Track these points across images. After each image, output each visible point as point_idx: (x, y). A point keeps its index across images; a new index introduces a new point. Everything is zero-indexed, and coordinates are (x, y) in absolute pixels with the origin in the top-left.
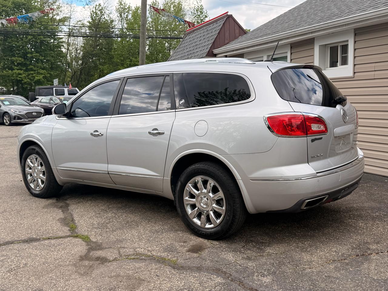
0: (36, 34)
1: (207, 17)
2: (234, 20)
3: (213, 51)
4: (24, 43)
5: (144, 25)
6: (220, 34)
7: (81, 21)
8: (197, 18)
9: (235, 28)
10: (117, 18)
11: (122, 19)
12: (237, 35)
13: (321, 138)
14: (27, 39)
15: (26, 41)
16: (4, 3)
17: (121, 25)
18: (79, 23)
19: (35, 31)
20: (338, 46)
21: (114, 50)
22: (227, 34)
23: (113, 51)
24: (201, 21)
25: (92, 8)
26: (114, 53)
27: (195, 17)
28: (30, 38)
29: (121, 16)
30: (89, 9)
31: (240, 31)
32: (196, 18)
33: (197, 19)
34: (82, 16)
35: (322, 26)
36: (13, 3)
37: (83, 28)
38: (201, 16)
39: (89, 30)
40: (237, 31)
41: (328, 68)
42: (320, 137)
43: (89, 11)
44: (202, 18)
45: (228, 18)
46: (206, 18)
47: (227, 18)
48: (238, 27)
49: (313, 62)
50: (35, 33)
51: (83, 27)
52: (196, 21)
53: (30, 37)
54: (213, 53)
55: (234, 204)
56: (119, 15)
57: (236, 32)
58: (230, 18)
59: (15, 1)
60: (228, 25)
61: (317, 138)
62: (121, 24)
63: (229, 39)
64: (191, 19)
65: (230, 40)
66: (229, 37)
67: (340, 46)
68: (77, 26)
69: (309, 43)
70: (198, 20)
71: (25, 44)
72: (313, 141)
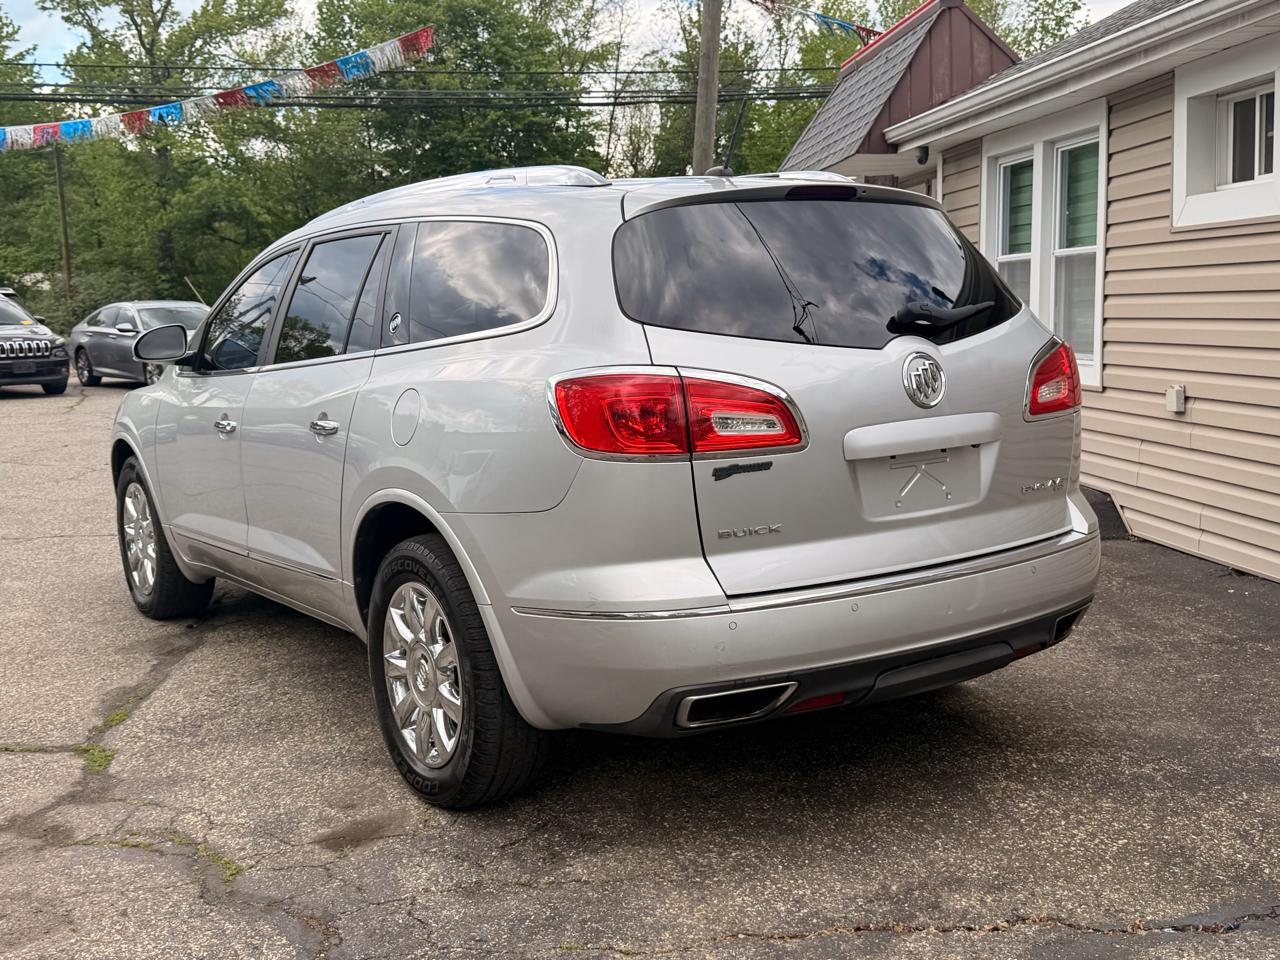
0: (511, 102)
1: (1080, 7)
2: (970, 20)
3: (883, 135)
4: (478, 133)
5: (709, 58)
6: (913, 69)
7: (657, 52)
8: (1044, 13)
9: (975, 45)
10: (766, 36)
11: (780, 39)
12: (981, 71)
13: (767, 466)
14: (487, 122)
15: (482, 126)
16: (423, 12)
17: (776, 60)
18: (651, 59)
19: (507, 94)
20: (1254, 99)
21: (748, 141)
22: (942, 71)
23: (744, 144)
24: (1056, 24)
25: (685, 9)
26: (747, 152)
27: (1037, 10)
28: (494, 117)
29: (779, 26)
30: (676, 14)
31: (991, 56)
32: (1038, 13)
33: (1041, 17)
34: (655, 37)
35: (1167, 24)
36: (450, 8)
37: (661, 75)
38: (1057, 6)
39: (681, 79)
40: (982, 56)
41: (1226, 183)
42: (764, 461)
43: (675, 19)
44: (1062, 14)
45: (947, 14)
46: (1076, 12)
47: (943, 11)
48: (988, 41)
49: (1169, 164)
50: (508, 100)
51: (663, 72)
52: (1039, 25)
53: (493, 115)
54: (886, 141)
55: (477, 691)
56: (771, 24)
57: (976, 62)
58: (955, 12)
59: (455, 3)
60: (947, 39)
61: (741, 464)
62: (778, 53)
63: (947, 87)
64: (1021, 19)
65: (952, 91)
66: (947, 80)
67: (1261, 96)
68: (642, 73)
69: (1156, 89)
70: (1046, 22)
71: (479, 136)
72: (720, 474)
